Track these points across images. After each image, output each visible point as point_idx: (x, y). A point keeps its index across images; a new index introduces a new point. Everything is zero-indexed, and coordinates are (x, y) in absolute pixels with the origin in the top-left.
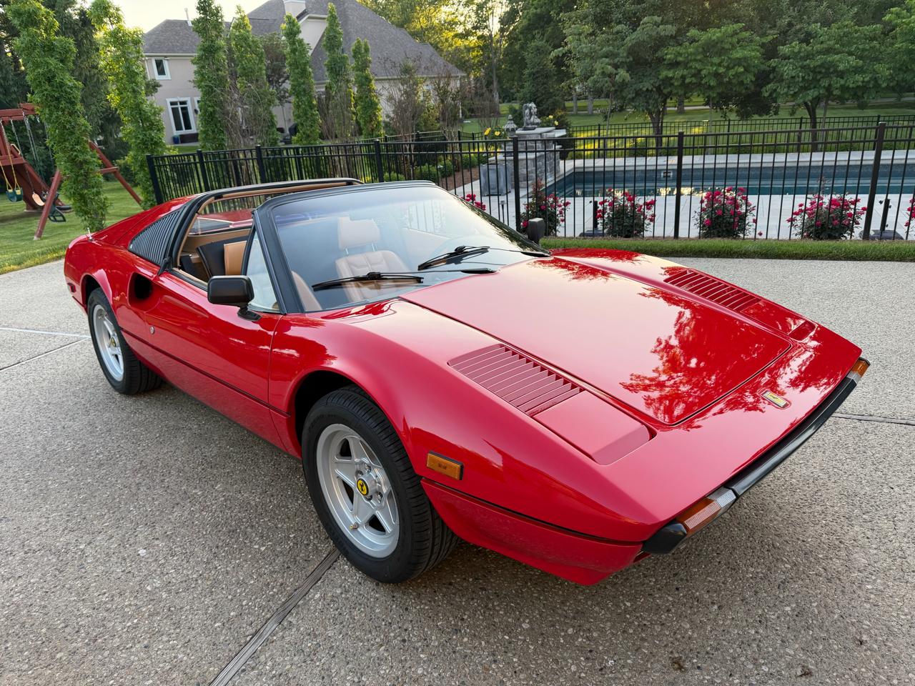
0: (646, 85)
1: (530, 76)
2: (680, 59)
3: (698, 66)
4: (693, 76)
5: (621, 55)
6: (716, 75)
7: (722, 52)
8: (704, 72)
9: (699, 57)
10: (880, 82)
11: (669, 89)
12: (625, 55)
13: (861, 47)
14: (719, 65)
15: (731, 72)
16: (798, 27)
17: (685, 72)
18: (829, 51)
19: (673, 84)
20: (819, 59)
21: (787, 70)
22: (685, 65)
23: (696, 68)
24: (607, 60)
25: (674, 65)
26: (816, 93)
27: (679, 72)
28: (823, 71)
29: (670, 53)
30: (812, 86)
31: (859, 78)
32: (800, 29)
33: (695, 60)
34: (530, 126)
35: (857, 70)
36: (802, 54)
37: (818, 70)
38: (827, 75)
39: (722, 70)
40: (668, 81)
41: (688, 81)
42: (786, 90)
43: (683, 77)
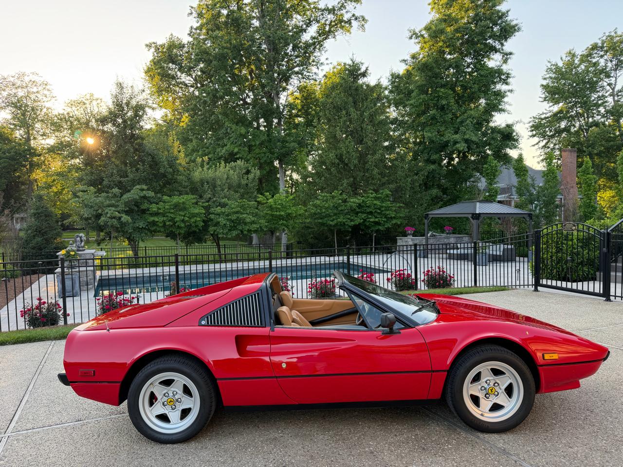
0: (141, 224)
1: (35, 215)
2: (160, 211)
3: (172, 215)
4: (169, 221)
5: (120, 206)
6: (183, 221)
7: (185, 209)
8: (177, 219)
9: (172, 211)
10: (263, 228)
11: (155, 228)
12: (123, 206)
13: (251, 211)
14: (184, 216)
15: (193, 220)
16: (214, 199)
17: (165, 218)
18: (237, 212)
19: (158, 225)
20: (234, 217)
21: (222, 220)
22: (164, 215)
23: (171, 216)
24: (113, 209)
25: (156, 214)
26: (237, 233)
27: (161, 219)
28: (237, 222)
29: (154, 208)
30: (233, 229)
31: (255, 226)
32: (216, 200)
33: (169, 212)
34: (81, 249)
35: (253, 222)
36: (226, 213)
37: (234, 221)
38: (239, 224)
39: (187, 219)
40: (154, 223)
41: (168, 223)
42: (222, 230)
43: (164, 222)
